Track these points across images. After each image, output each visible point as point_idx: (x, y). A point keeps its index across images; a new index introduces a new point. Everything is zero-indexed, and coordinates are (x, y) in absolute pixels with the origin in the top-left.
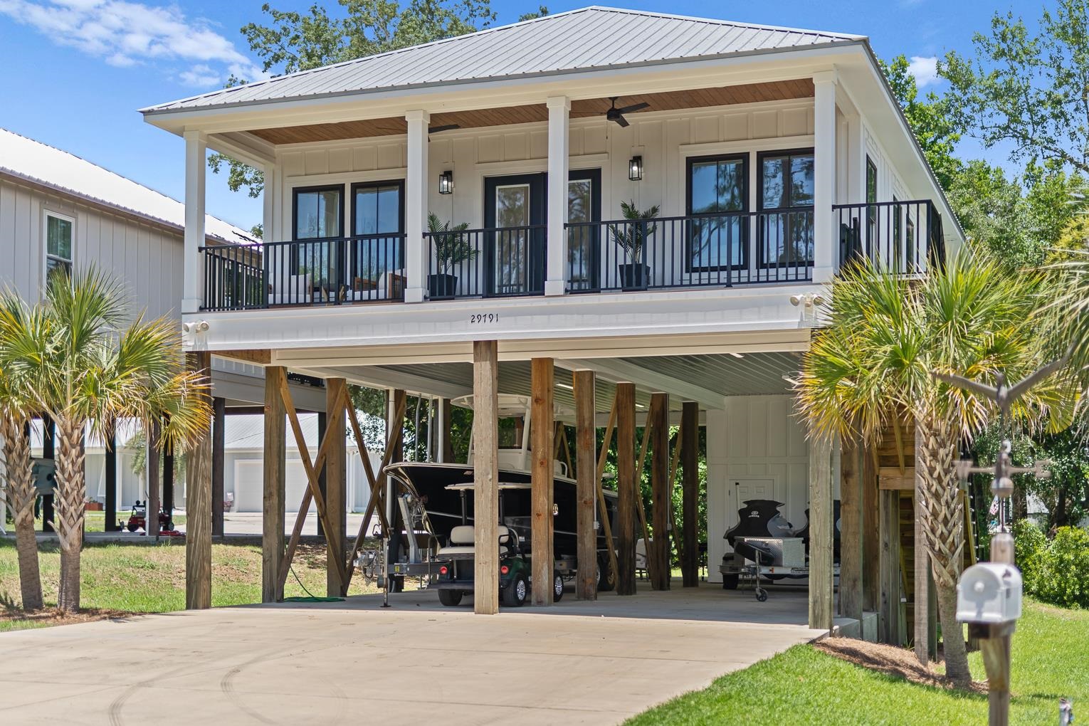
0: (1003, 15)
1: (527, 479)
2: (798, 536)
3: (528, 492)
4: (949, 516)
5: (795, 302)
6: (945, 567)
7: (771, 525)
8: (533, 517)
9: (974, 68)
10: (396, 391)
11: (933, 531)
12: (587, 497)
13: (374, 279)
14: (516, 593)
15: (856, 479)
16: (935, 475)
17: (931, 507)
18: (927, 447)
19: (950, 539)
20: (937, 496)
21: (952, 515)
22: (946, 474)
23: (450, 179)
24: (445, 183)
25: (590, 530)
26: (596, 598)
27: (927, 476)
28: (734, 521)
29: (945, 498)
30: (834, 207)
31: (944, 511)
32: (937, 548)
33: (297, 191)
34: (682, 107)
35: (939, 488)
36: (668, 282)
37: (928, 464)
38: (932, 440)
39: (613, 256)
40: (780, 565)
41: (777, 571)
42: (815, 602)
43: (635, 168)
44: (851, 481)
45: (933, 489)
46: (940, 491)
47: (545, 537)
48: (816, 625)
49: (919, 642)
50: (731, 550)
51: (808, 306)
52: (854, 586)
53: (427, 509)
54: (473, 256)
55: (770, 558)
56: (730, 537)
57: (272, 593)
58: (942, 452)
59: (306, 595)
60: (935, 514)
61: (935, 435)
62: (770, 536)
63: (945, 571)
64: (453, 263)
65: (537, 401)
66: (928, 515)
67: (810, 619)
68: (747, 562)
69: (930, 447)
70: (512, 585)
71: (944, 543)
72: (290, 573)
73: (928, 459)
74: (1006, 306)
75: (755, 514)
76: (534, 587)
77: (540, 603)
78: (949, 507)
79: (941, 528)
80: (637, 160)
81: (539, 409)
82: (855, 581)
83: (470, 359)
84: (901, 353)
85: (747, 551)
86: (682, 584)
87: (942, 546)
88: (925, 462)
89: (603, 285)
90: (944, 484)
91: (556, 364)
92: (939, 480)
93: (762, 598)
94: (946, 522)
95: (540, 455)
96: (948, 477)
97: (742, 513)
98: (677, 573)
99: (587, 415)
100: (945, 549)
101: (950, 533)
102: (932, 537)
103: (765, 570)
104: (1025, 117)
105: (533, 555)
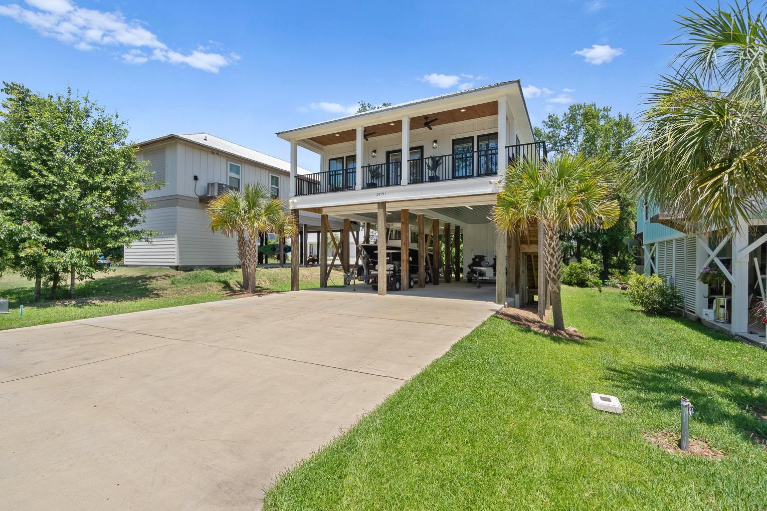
0: (552, 114)
1: (399, 249)
2: (491, 267)
3: (400, 253)
4: (557, 264)
5: (491, 183)
6: (555, 284)
7: (482, 263)
8: (402, 261)
9: (543, 131)
10: (367, 223)
11: (550, 270)
12: (422, 255)
13: (351, 185)
14: (396, 286)
15: (513, 249)
16: (552, 246)
17: (549, 260)
18: (548, 235)
19: (558, 273)
20: (552, 255)
21: (559, 263)
22: (556, 246)
23: (375, 153)
24: (374, 154)
25: (422, 266)
26: (425, 287)
27: (548, 247)
28: (471, 262)
29: (555, 257)
30: (506, 147)
31: (555, 262)
32: (552, 277)
33: (330, 160)
34: (451, 122)
35: (553, 252)
36: (447, 178)
37: (548, 242)
38: (550, 232)
39: (428, 173)
40: (485, 276)
41: (484, 278)
42: (498, 294)
43: (435, 144)
44: (511, 249)
45: (550, 253)
46: (554, 253)
47: (406, 269)
48: (499, 302)
49: (540, 311)
50: (470, 270)
51: (496, 184)
52: (512, 287)
53: (371, 259)
54: (383, 177)
55: (482, 274)
56: (470, 266)
57: (323, 285)
58: (555, 237)
59: (333, 285)
60: (551, 263)
61: (552, 230)
62: (482, 267)
63: (555, 286)
64: (376, 179)
65: (403, 223)
66: (548, 263)
67: (497, 301)
68: (474, 275)
69: (549, 235)
70: (395, 284)
71: (555, 275)
72: (329, 278)
73: (548, 240)
74: (586, 172)
75: (477, 260)
76: (402, 284)
77: (404, 290)
78: (557, 260)
79: (554, 269)
80: (435, 141)
81: (404, 226)
82: (512, 284)
83: (377, 211)
84: (538, 194)
85: (474, 272)
86: (455, 280)
87: (554, 276)
88: (547, 241)
89: (424, 181)
90: (556, 250)
91: (409, 211)
92: (553, 248)
93: (479, 287)
94: (556, 266)
95: (404, 241)
96: (557, 247)
97: (474, 259)
98: (454, 275)
99: (421, 228)
100: (555, 277)
101: (558, 270)
102: (550, 272)
103: (480, 278)
104: (558, 144)
105: (402, 274)
